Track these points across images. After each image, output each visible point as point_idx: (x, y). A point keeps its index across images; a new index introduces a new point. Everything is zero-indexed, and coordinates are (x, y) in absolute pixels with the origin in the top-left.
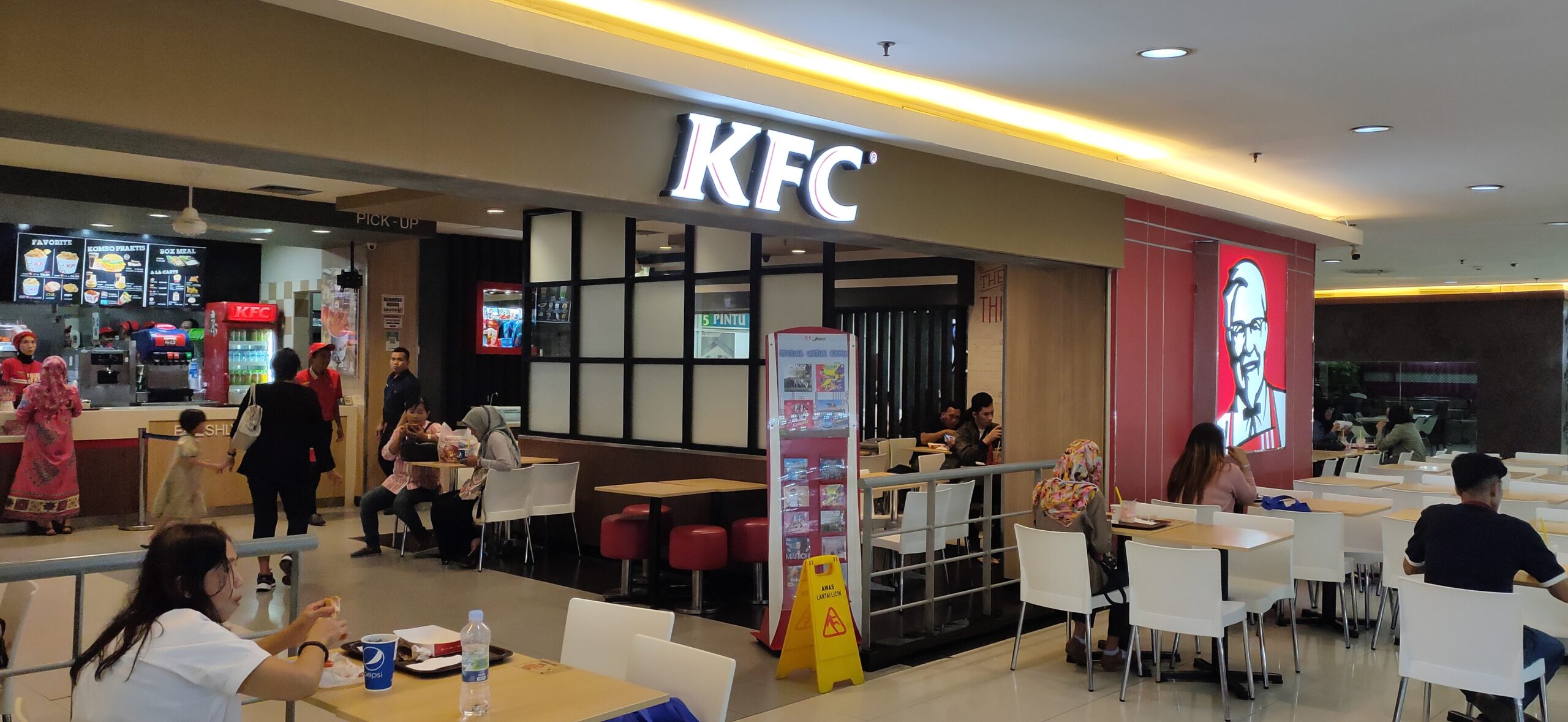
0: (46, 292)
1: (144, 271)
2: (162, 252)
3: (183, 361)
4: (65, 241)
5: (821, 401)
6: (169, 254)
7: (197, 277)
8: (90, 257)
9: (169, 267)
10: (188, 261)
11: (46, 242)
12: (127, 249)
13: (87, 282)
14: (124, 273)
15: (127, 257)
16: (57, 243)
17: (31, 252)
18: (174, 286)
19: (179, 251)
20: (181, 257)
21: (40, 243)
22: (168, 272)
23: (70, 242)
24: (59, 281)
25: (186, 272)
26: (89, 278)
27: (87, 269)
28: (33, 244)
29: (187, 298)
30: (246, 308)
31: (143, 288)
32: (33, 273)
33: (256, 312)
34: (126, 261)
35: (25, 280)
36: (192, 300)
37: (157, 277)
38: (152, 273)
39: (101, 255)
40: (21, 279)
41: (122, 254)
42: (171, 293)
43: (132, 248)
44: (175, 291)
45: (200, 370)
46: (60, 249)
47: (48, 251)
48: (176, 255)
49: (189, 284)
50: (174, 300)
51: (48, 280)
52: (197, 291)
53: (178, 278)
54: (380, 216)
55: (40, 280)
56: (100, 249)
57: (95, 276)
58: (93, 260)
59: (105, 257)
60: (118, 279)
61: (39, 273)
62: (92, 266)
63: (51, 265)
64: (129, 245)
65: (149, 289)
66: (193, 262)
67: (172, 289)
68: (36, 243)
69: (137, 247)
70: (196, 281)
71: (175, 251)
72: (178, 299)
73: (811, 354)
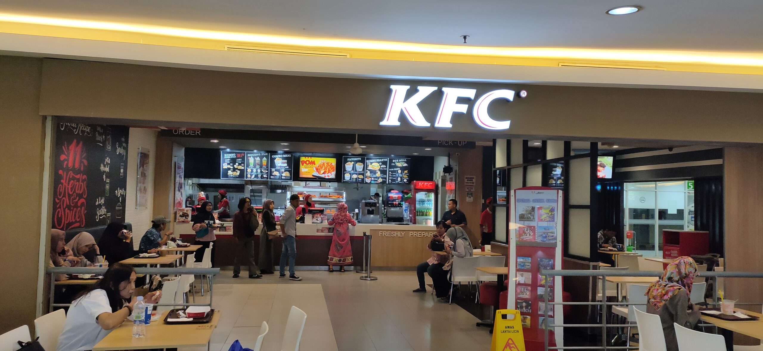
0: (353, 178)
1: (387, 169)
2: (394, 161)
3: (400, 206)
4: (359, 158)
5: (540, 227)
6: (396, 162)
7: (407, 171)
8: (367, 164)
9: (396, 167)
10: (403, 164)
11: (352, 159)
12: (381, 160)
13: (366, 174)
14: (380, 170)
15: (381, 164)
16: (356, 159)
17: (347, 163)
18: (398, 175)
19: (400, 161)
20: (401, 163)
21: (350, 160)
22: (396, 169)
23: (360, 159)
24: (356, 174)
25: (403, 169)
26: (367, 173)
27: (366, 169)
28: (348, 160)
29: (403, 180)
30: (423, 183)
31: (387, 176)
32: (348, 171)
33: (427, 185)
34: (380, 165)
35: (346, 174)
36: (405, 180)
37: (392, 172)
38: (390, 170)
39: (371, 163)
40: (344, 174)
41: (379, 162)
42: (397, 178)
43: (382, 160)
44: (399, 177)
45: (408, 210)
46: (357, 162)
47: (353, 163)
48: (399, 162)
49: (404, 174)
50: (398, 180)
51: (353, 174)
52: (407, 177)
53: (400, 171)
54: (449, 141)
55: (350, 174)
56: (371, 161)
57: (369, 172)
58: (368, 165)
59: (373, 164)
60: (377, 173)
61: (350, 171)
62: (368, 168)
63: (354, 168)
64: (381, 159)
65: (389, 176)
66: (406, 165)
67: (398, 176)
68: (349, 160)
69: (384, 159)
70: (407, 172)
71: (399, 160)
72: (400, 180)
73: (535, 201)
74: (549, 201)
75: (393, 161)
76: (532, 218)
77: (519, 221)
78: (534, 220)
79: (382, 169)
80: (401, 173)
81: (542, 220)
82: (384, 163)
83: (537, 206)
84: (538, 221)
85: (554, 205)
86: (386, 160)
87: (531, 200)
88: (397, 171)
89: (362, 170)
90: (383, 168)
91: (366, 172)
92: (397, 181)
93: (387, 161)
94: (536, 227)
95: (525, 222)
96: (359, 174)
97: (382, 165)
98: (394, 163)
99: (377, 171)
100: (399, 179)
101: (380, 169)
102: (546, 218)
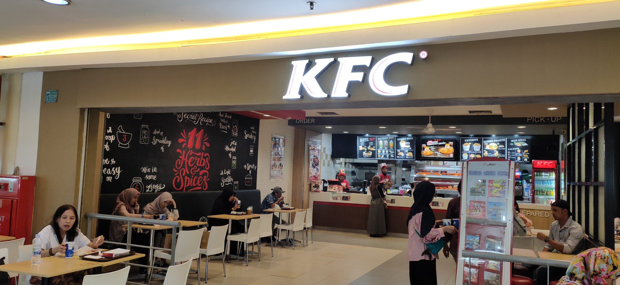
0: (470, 158)
1: (505, 149)
4: (476, 139)
5: (490, 203)
6: (515, 142)
7: (528, 150)
8: (485, 144)
9: (514, 146)
11: (469, 140)
12: (498, 141)
13: (484, 154)
14: (497, 150)
16: (473, 140)
17: (465, 144)
22: (515, 149)
24: (474, 154)
25: (523, 148)
27: (484, 149)
29: (524, 159)
30: (541, 162)
31: (505, 155)
32: (466, 151)
33: (546, 164)
36: (526, 160)
37: (511, 151)
38: (509, 149)
39: (489, 143)
40: (462, 154)
41: (496, 143)
42: (517, 157)
46: (474, 142)
47: (470, 143)
48: (518, 142)
49: (524, 153)
51: (471, 154)
52: (527, 156)
53: (519, 151)
54: (540, 118)
55: (468, 154)
56: (489, 141)
58: (486, 146)
59: (491, 144)
61: (468, 151)
63: (471, 148)
64: (499, 139)
65: (508, 156)
66: (525, 144)
67: (517, 155)
68: (466, 141)
69: (502, 140)
70: (527, 152)
71: (518, 140)
73: (487, 173)
74: (500, 173)
75: (512, 141)
76: (482, 193)
77: (470, 195)
78: (484, 195)
79: (499, 149)
80: (521, 153)
81: (492, 196)
82: (503, 143)
83: (488, 178)
84: (488, 196)
85: (505, 178)
86: (504, 140)
87: (482, 172)
88: (517, 150)
89: (479, 150)
90: (501, 148)
91: (484, 152)
92: (516, 160)
93: (505, 142)
94: (486, 203)
95: (476, 196)
96: (477, 154)
97: (499, 145)
98: (513, 143)
99: (495, 151)
100: (519, 159)
101: (498, 148)
102: (496, 192)
